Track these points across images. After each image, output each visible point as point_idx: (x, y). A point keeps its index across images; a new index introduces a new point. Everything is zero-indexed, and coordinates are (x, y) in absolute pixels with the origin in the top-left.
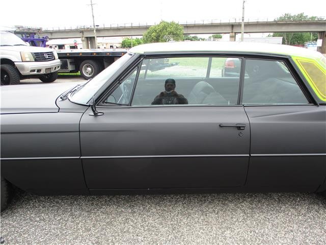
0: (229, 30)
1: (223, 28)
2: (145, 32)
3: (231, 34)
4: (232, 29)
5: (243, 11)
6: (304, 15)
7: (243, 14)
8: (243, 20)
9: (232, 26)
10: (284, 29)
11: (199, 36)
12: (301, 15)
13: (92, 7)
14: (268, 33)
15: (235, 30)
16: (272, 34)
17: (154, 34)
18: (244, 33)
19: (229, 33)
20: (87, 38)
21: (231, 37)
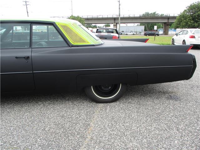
0: (113, 21)
1: (109, 20)
3: (114, 24)
4: (115, 21)
5: (120, 10)
6: (156, 13)
7: (119, 12)
8: (119, 15)
9: (115, 19)
10: (144, 21)
13: (26, 6)
14: (138, 24)
15: (116, 22)
16: (139, 24)
18: (121, 23)
19: (113, 23)
21: (114, 25)
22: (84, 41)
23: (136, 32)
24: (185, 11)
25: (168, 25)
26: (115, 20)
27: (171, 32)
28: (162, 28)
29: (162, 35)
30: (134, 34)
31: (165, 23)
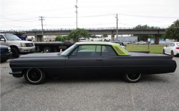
1: (108, 32)
2: (69, 34)
10: (137, 33)
11: (97, 35)
12: (146, 26)
14: (131, 35)
16: (133, 35)
17: (73, 34)
19: (111, 34)
20: (38, 36)
21: (112, 36)
22: (124, 53)
23: (131, 42)
24: (172, 25)
25: (158, 36)
26: (113, 32)
27: (161, 42)
28: (153, 38)
29: (153, 44)
30: (129, 44)
31: (155, 35)
